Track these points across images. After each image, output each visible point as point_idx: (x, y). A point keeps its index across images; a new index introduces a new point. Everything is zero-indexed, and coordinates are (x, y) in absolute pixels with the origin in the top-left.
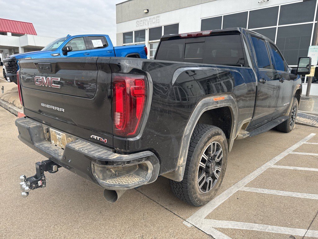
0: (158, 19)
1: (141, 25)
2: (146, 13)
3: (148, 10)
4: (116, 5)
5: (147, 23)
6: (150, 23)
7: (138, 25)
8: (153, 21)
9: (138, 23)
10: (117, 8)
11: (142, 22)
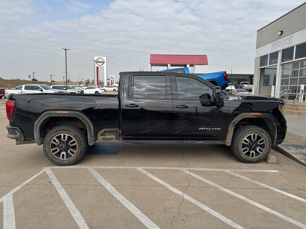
0: (291, 39)
1: (276, 47)
2: (280, 34)
3: (282, 32)
4: (258, 31)
5: (280, 45)
6: (283, 44)
7: (273, 48)
8: (287, 42)
9: (273, 46)
10: (258, 34)
11: (277, 44)
